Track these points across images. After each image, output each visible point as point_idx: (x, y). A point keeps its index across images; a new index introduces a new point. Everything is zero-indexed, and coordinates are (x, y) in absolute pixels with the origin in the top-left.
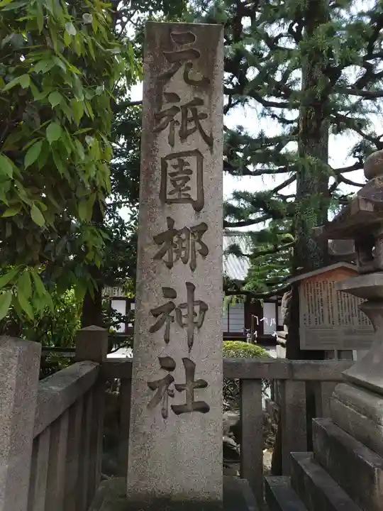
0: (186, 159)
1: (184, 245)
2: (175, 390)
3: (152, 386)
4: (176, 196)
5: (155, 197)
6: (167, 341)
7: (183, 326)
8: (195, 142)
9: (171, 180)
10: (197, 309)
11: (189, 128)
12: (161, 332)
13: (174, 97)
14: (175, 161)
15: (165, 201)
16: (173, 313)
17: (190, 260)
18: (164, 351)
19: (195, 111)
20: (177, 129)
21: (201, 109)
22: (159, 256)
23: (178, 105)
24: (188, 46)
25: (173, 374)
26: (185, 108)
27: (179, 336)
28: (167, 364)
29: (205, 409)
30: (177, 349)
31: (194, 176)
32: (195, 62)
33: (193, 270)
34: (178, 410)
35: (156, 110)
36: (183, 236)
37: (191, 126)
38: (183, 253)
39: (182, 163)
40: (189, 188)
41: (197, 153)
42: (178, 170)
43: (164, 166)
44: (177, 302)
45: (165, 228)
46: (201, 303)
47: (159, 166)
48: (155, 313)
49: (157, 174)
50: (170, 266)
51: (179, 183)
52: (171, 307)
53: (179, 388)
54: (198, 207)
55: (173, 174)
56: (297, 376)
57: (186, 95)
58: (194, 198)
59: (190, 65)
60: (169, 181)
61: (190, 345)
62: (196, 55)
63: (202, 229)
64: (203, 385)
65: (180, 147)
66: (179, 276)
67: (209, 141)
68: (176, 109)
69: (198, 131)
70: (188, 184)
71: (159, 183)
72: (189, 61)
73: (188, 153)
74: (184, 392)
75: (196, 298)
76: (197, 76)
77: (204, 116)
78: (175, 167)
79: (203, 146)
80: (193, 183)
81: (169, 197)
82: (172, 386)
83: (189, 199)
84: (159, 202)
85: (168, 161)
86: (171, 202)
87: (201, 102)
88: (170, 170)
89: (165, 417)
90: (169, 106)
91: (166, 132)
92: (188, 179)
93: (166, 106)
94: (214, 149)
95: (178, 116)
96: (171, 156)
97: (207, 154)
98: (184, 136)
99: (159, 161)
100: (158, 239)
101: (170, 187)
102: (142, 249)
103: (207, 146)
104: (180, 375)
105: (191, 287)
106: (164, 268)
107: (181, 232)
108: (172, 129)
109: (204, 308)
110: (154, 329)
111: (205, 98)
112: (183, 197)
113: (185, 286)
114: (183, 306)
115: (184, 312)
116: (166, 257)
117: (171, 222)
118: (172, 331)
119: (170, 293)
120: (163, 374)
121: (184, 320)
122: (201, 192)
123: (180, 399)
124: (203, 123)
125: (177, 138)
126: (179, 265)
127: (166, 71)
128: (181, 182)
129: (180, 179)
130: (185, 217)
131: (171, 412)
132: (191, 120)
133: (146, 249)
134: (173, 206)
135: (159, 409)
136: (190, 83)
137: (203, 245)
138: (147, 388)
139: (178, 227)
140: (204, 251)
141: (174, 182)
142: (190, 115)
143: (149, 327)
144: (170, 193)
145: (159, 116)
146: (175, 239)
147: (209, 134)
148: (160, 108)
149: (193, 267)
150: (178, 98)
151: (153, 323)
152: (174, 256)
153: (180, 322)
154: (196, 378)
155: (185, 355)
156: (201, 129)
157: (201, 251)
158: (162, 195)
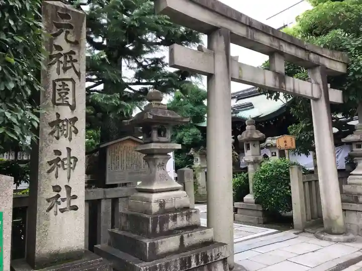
0: (66, 82)
1: (65, 128)
2: (61, 201)
3: (48, 200)
4: (61, 102)
5: (50, 101)
6: (57, 177)
7: (64, 169)
8: (70, 74)
10: (72, 160)
11: (68, 66)
12: (54, 172)
13: (59, 48)
14: (60, 83)
15: (55, 103)
16: (60, 163)
17: (68, 136)
18: (55, 183)
19: (71, 57)
20: (62, 65)
21: (74, 57)
22: (52, 133)
23: (62, 52)
24: (65, 21)
25: (60, 193)
26: (65, 55)
27: (63, 174)
28: (57, 189)
29: (75, 208)
30: (62, 181)
31: (70, 92)
32: (71, 31)
33: (70, 141)
34: (62, 211)
35: (49, 53)
36: (65, 123)
37: (69, 65)
38: (65, 132)
39: (64, 84)
40: (67, 98)
41: (72, 80)
42: (61, 88)
43: (54, 85)
44: (62, 157)
45: (55, 118)
46: (74, 157)
47: (51, 85)
48: (50, 163)
49: (51, 89)
50: (58, 138)
51: (62, 95)
52: (59, 159)
53: (63, 200)
54: (73, 108)
55: (58, 90)
57: (67, 48)
58: (71, 103)
59: (67, 32)
60: (57, 94)
61: (69, 178)
62: (71, 27)
63: (75, 120)
64: (75, 197)
65: (63, 76)
66: (62, 144)
67: (78, 74)
68: (60, 55)
69: (72, 69)
70: (67, 96)
71: (51, 94)
72: (68, 30)
73: (67, 80)
74: (66, 202)
75: (72, 156)
76: (72, 38)
77: (76, 61)
78: (60, 86)
79: (75, 77)
80: (70, 96)
81: (57, 102)
82: (59, 200)
83: (68, 104)
84: (52, 105)
85: (56, 83)
86: (58, 105)
87: (74, 53)
88: (58, 87)
89: (56, 215)
90: (57, 52)
91: (55, 66)
92: (67, 93)
93: (55, 52)
94: (81, 79)
95: (62, 59)
96: (58, 80)
97: (77, 81)
98: (65, 69)
99: (52, 82)
100: (52, 124)
101: (57, 97)
102: (42, 129)
103: (77, 77)
104: (63, 194)
105: (69, 150)
106: (55, 140)
107: (63, 121)
108: (59, 65)
109: (76, 160)
110: (49, 172)
111: (76, 51)
112: (64, 102)
113: (66, 149)
114: (65, 159)
115: (66, 162)
116: (56, 134)
117: (58, 115)
118: (59, 171)
119: (58, 152)
120: (55, 194)
121: (65, 166)
122: (74, 100)
123: (64, 205)
124: (75, 64)
125: (61, 71)
126: (63, 138)
127: (54, 32)
128: (64, 94)
129: (62, 93)
130: (66, 113)
131: (59, 212)
132: (69, 62)
133: (44, 129)
134: (59, 107)
135: (52, 211)
136: (68, 41)
137: (75, 128)
138: (46, 202)
139: (61, 118)
140: (76, 132)
141: (60, 94)
142: (68, 59)
143: (47, 170)
144: (58, 100)
145: (51, 57)
146: (61, 124)
147: (78, 71)
148: (51, 52)
149: (70, 139)
150: (61, 49)
151: (49, 167)
152: (60, 133)
153: (63, 167)
154: (72, 194)
155: (66, 184)
156: (74, 68)
157: (74, 132)
158: (53, 101)
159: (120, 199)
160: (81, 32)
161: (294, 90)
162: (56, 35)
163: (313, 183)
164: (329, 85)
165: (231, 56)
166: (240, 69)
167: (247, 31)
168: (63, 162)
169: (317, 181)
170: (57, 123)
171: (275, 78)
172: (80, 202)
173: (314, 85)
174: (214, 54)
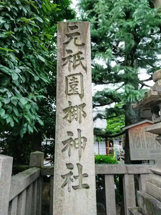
0: (76, 77)
1: (76, 113)
2: (74, 179)
3: (63, 177)
4: (72, 92)
5: (63, 93)
6: (70, 156)
7: (77, 148)
8: (79, 69)
9: (70, 86)
10: (82, 140)
11: (77, 64)
12: (67, 152)
13: (70, 51)
14: (71, 78)
16: (72, 143)
17: (79, 120)
18: (68, 160)
19: (79, 57)
20: (72, 64)
22: (66, 117)
23: (72, 54)
24: (75, 31)
25: (72, 171)
26: (75, 56)
27: (75, 153)
28: (69, 166)
29: (88, 187)
30: (74, 159)
31: (79, 84)
32: (78, 37)
33: (80, 123)
34: (75, 188)
36: (76, 109)
37: (78, 62)
38: (76, 116)
39: (74, 78)
40: (77, 89)
41: (80, 74)
42: (72, 81)
43: (67, 80)
44: (73, 138)
45: (67, 105)
46: (84, 138)
47: (65, 80)
48: (64, 143)
49: (64, 83)
50: (70, 122)
51: (73, 87)
52: (71, 140)
53: (75, 177)
54: (81, 96)
55: (70, 83)
56: (130, 172)
57: (75, 50)
58: (80, 93)
59: (76, 38)
60: (69, 86)
61: (80, 157)
63: (84, 105)
64: (86, 176)
65: (73, 72)
66: (74, 126)
67: (85, 69)
68: (71, 56)
69: (80, 65)
70: (77, 87)
71: (65, 87)
72: (76, 37)
73: (77, 74)
74: (78, 180)
75: (82, 136)
76: (79, 42)
77: (83, 58)
79: (83, 71)
80: (79, 87)
81: (69, 93)
82: (72, 177)
83: (78, 93)
84: (65, 95)
85: (68, 78)
87: (81, 53)
88: (69, 81)
89: (69, 191)
90: (69, 55)
91: (67, 65)
92: (76, 85)
93: (67, 55)
94: (88, 72)
95: (72, 59)
96: (70, 76)
97: (84, 74)
98: (75, 67)
99: (65, 78)
100: (65, 110)
101: (69, 88)
102: (58, 115)
103: (85, 71)
104: (75, 172)
105: (79, 131)
106: (68, 122)
107: (74, 108)
108: (70, 64)
110: (64, 150)
111: (83, 51)
112: (75, 92)
113: (77, 130)
114: (76, 139)
115: (77, 142)
116: (68, 118)
118: (72, 150)
119: (70, 133)
120: (68, 171)
121: (77, 146)
122: (83, 90)
123: (76, 183)
124: (83, 61)
125: (72, 68)
126: (74, 122)
128: (74, 86)
129: (73, 85)
130: (76, 100)
131: (72, 189)
132: (77, 60)
133: (60, 115)
134: (71, 96)
135: (66, 187)
136: (77, 45)
137: (84, 112)
138: (61, 178)
139: (73, 105)
140: (85, 115)
141: (71, 86)
142: (77, 58)
143: (61, 149)
144: (69, 91)
145: (64, 59)
146: (72, 110)
147: (85, 66)
148: (64, 56)
149: (80, 122)
150: (72, 52)
152: (72, 117)
153: (75, 146)
154: (83, 173)
155: (78, 162)
156: (82, 64)
157: (83, 115)
158: (66, 92)
159: (141, 175)
160: (86, 36)
162: (67, 43)
168: (74, 142)
170: (69, 109)
172: (92, 181)
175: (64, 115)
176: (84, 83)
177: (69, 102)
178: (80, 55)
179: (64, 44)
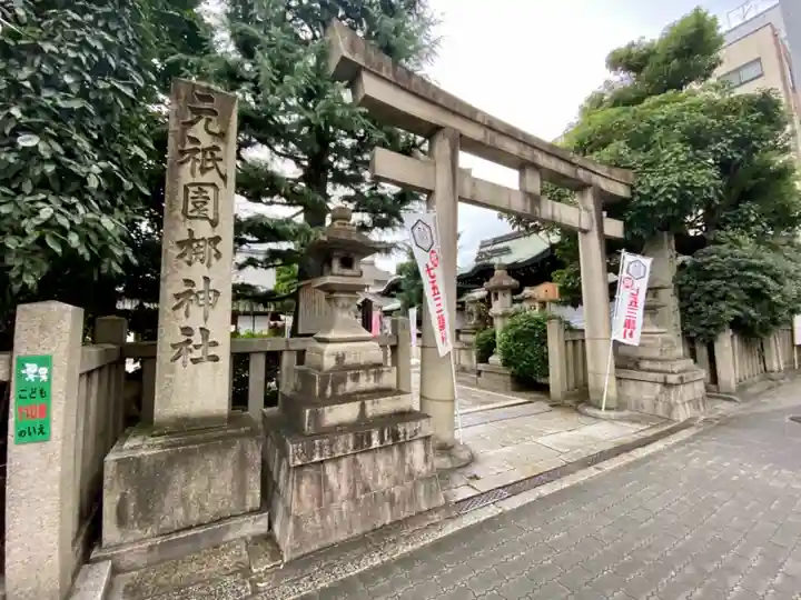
0: (205, 188)
1: (202, 250)
2: (193, 349)
3: (174, 346)
4: (195, 214)
5: (178, 213)
6: (187, 316)
7: (200, 306)
8: (211, 177)
9: (192, 202)
10: (211, 295)
11: (207, 166)
12: (182, 311)
13: (195, 141)
14: (196, 189)
15: (186, 216)
16: (192, 297)
17: (206, 261)
18: (184, 323)
19: (212, 154)
20: (198, 165)
21: (217, 154)
22: (181, 256)
23: (200, 147)
24: (206, 105)
25: (192, 338)
26: (204, 151)
27: (197, 313)
28: (187, 331)
29: (215, 359)
30: (195, 322)
31: (211, 202)
32: (214, 118)
33: (209, 268)
34: (195, 361)
35: (180, 147)
36: (201, 243)
37: (210, 165)
38: (201, 256)
39: (202, 191)
40: (206, 210)
41: (213, 185)
42: (197, 195)
43: (186, 191)
44: (195, 289)
45: (187, 237)
46: (214, 291)
47: (181, 191)
48: (177, 296)
49: (181, 196)
50: (190, 263)
51: (198, 205)
52: (190, 292)
53: (196, 347)
54: (214, 224)
55: (193, 198)
56: (292, 347)
57: (206, 141)
58: (211, 217)
59: (209, 120)
60: (190, 204)
61: (206, 319)
62: (215, 113)
63: (217, 239)
64: (215, 344)
65: (200, 179)
66: (197, 272)
67: (224, 178)
68: (197, 150)
69: (215, 170)
70: (206, 207)
71: (181, 203)
72: (209, 117)
73: (207, 184)
74: (200, 349)
75: (211, 288)
76: (215, 128)
77: (220, 159)
78: (196, 193)
79: (219, 182)
80: (210, 206)
81: (190, 214)
82: (191, 346)
83: (207, 218)
84: (182, 218)
85: (189, 188)
86: (191, 218)
87: (218, 149)
88: (191, 194)
89: (185, 366)
90: (192, 147)
91: (189, 165)
92: (205, 203)
93: (189, 146)
94: (228, 185)
95: (199, 156)
96: (193, 184)
97: (221, 187)
98: (204, 170)
99: (182, 187)
100: (181, 244)
101: (191, 207)
102: (166, 250)
103: (221, 181)
104: (197, 339)
105: (207, 279)
106: (185, 265)
107: (198, 241)
108: (194, 165)
109: (217, 293)
110: (175, 308)
111: (221, 146)
112: (202, 215)
113: (202, 279)
114: (200, 292)
115: (201, 296)
116: (187, 258)
117: (191, 232)
118: (191, 308)
119: (188, 282)
120: (184, 338)
121: (201, 302)
122: (216, 214)
123: (197, 354)
124: (220, 164)
125: (198, 172)
126: (197, 264)
127: (189, 119)
128: (200, 204)
129: (198, 202)
130: (203, 230)
131: (190, 363)
132: (209, 160)
133: (170, 250)
134: (194, 221)
135: (180, 361)
136: (210, 133)
137: (217, 251)
138: (170, 348)
139: (196, 237)
140: (218, 255)
141: (194, 203)
142: (209, 156)
143: (172, 306)
144: (192, 211)
145: (182, 152)
146: (195, 245)
147: (223, 173)
148: (183, 146)
149: (209, 265)
150: (199, 143)
151: (175, 303)
152: (194, 257)
153: (198, 303)
154: (210, 340)
155: (202, 326)
156: (218, 169)
157: (215, 256)
158: (184, 212)
160: (229, 121)
161: (553, 217)
162: (192, 123)
163: (580, 342)
164: (605, 214)
165: (460, 169)
166: (474, 184)
167: (485, 133)
168: (197, 296)
169: (583, 341)
170: (189, 243)
171: (525, 201)
172: (224, 352)
173: (583, 212)
174: (435, 165)
175: (177, 252)
176: (220, 202)
177: (189, 230)
178: (215, 152)
179: (183, 123)
